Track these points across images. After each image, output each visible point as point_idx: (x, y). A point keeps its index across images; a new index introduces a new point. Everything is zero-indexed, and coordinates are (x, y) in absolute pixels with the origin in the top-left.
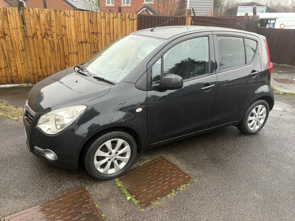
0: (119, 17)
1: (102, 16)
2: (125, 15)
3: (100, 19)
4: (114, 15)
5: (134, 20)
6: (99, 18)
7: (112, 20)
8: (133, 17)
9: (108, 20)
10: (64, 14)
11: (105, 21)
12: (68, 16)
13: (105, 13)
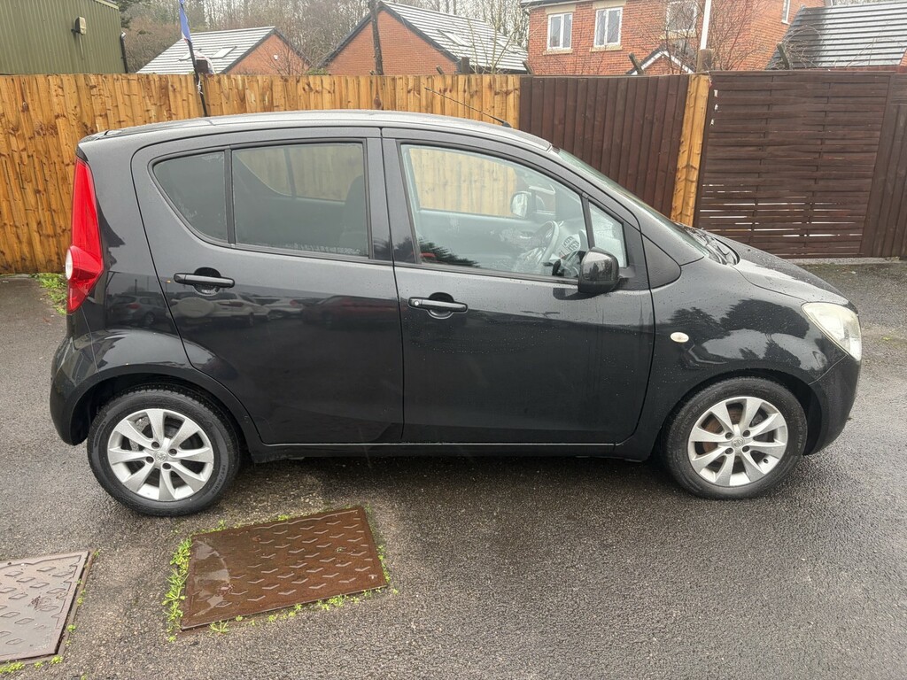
0: (461, 87)
1: (410, 87)
2: (479, 80)
3: (404, 97)
4: (445, 82)
5: (507, 93)
6: (400, 93)
7: (438, 98)
8: (504, 85)
9: (427, 98)
10: (307, 87)
11: (418, 101)
12: (317, 91)
13: (418, 79)
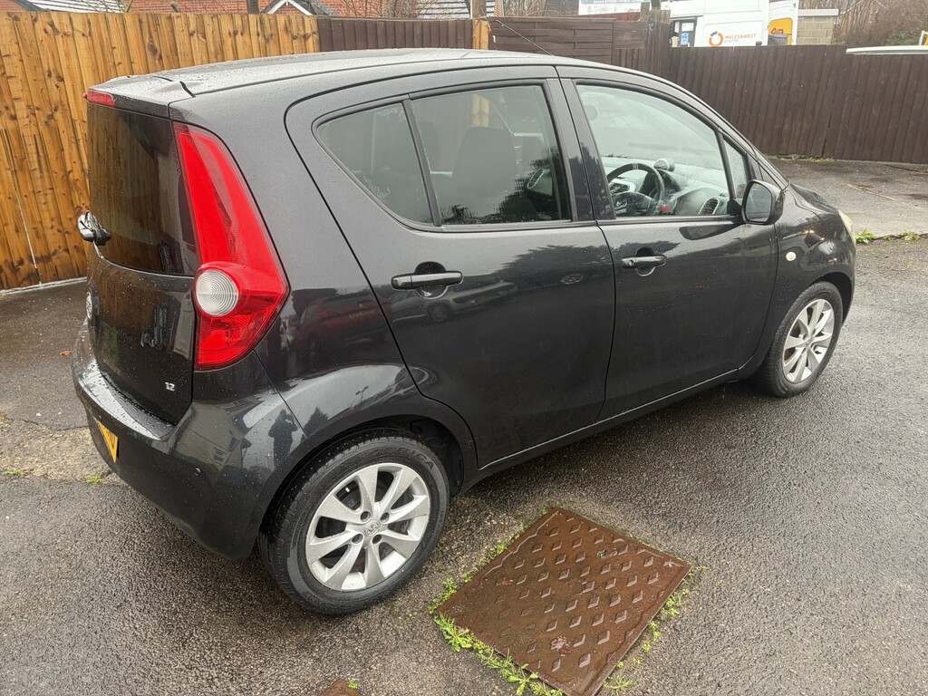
0: (253, 30)
1: (192, 29)
2: (272, 21)
3: (187, 41)
4: (233, 23)
5: (305, 37)
6: (181, 37)
7: (229, 41)
8: (301, 27)
9: (214, 42)
10: (49, 28)
11: (204, 46)
12: (65, 34)
13: (200, 18)
